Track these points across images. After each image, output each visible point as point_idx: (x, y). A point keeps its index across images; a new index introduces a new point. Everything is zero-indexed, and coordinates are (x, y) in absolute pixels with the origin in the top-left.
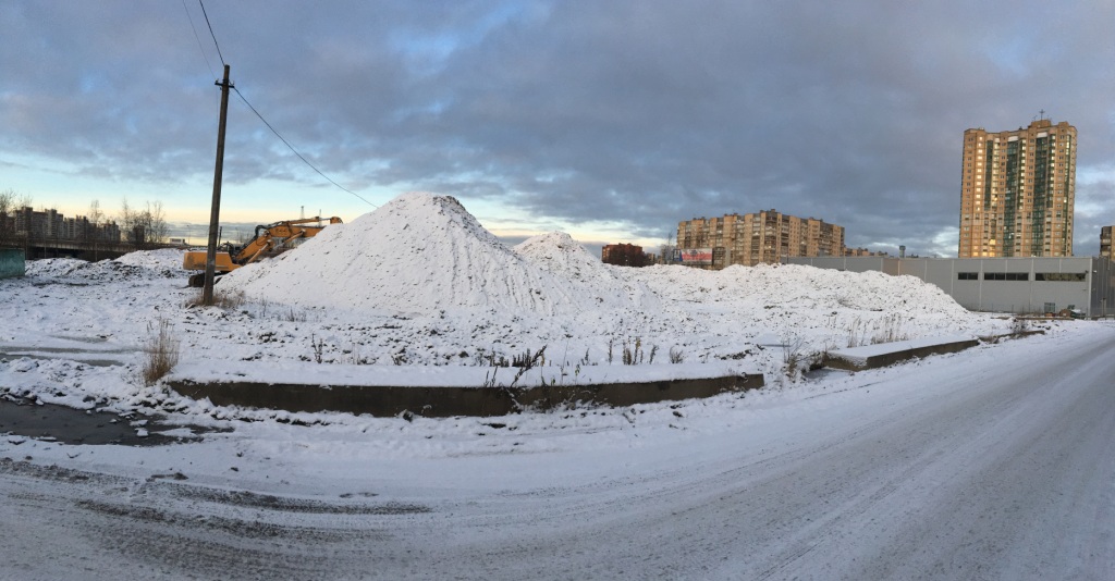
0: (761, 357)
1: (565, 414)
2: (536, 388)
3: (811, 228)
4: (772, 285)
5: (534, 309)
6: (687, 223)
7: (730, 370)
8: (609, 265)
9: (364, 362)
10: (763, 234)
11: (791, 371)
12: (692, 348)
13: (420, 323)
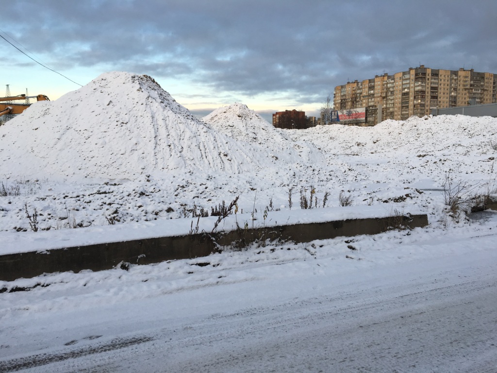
0: (421, 199)
1: (258, 251)
2: (232, 232)
3: (462, 78)
4: (424, 136)
5: (223, 169)
6: (342, 87)
7: (396, 211)
8: (279, 129)
9: (81, 225)
10: (412, 90)
11: (455, 212)
12: (356, 194)
13: (129, 187)
